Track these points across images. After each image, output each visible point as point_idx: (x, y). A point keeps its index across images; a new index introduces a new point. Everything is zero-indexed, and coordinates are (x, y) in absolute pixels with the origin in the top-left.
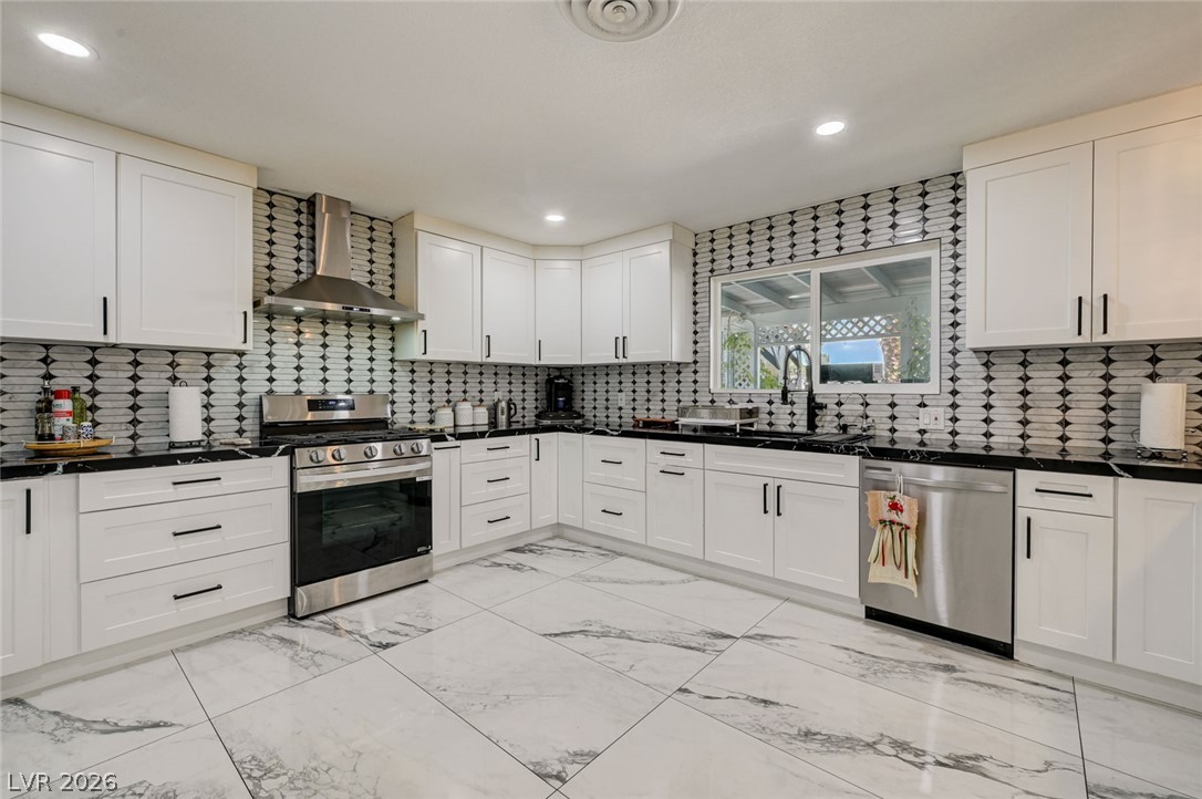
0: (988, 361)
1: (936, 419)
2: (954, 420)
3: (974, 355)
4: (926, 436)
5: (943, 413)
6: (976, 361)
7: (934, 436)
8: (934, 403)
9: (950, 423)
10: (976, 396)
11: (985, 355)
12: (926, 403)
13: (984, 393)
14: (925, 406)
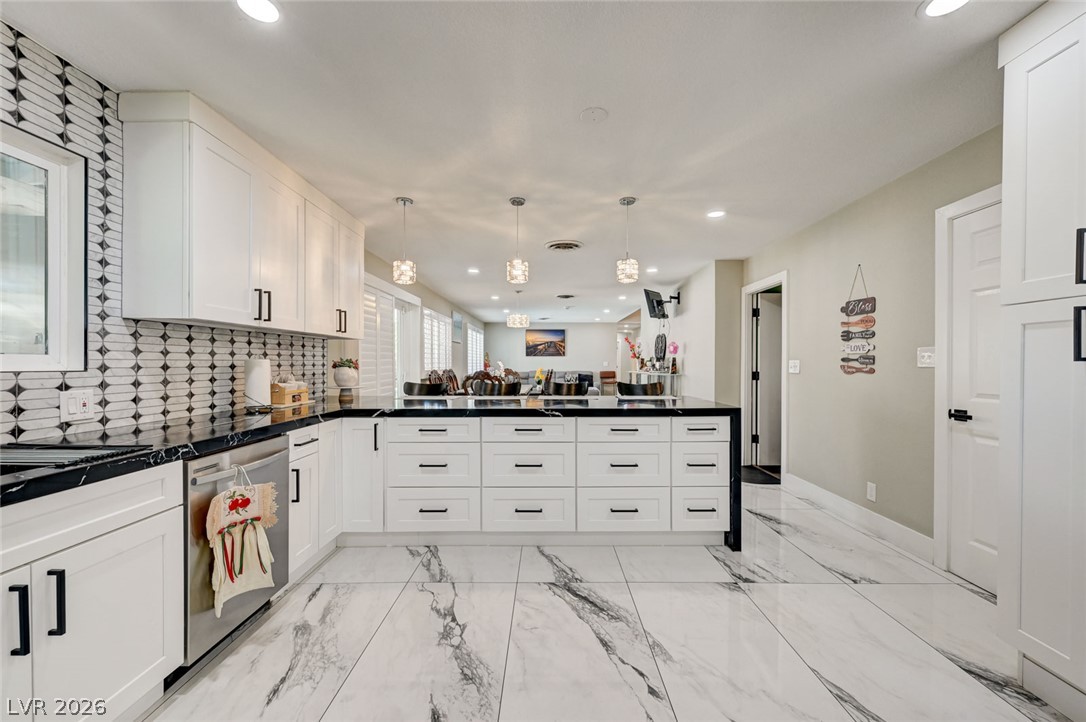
0: (136, 331)
1: (84, 405)
2: (104, 403)
3: (123, 323)
4: (70, 431)
5: (93, 395)
6: (125, 330)
7: (81, 429)
8: (79, 382)
9: (100, 409)
10: (125, 372)
11: (133, 324)
12: (69, 383)
13: (133, 368)
14: (67, 388)
